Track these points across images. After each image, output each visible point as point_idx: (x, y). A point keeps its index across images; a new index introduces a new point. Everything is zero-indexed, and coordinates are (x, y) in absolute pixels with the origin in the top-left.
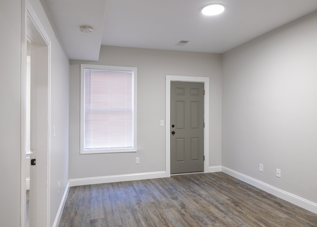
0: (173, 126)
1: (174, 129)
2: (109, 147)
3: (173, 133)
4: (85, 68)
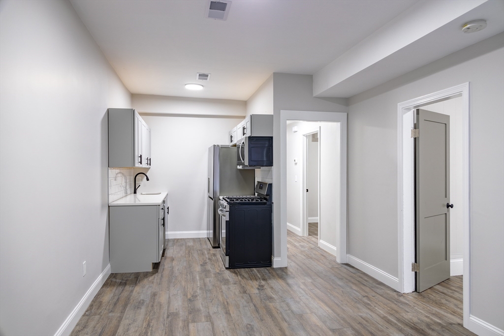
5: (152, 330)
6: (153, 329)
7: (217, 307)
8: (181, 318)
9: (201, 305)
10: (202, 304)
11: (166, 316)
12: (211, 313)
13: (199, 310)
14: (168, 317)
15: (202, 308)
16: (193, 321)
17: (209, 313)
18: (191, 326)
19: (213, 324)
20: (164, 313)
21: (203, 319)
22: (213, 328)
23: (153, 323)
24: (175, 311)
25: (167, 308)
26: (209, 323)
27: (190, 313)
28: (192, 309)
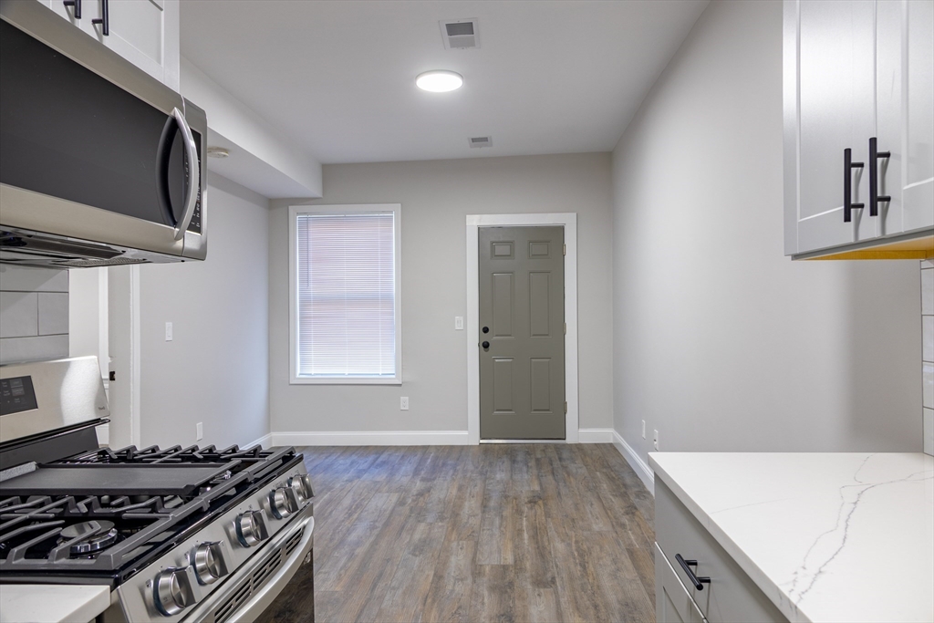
0: (486, 330)
1: (486, 337)
2: (347, 373)
3: (486, 346)
4: (298, 214)
5: (574, 558)
6: (572, 560)
7: (453, 591)
8: (528, 575)
9: (486, 600)
10: (483, 604)
11: (558, 583)
12: (469, 581)
13: (492, 589)
14: (553, 578)
15: (486, 593)
16: (505, 568)
17: (474, 582)
18: (509, 559)
19: (474, 560)
20: (563, 588)
21: (487, 569)
22: (475, 554)
23: (577, 571)
24: (542, 590)
25: (562, 600)
26: (479, 563)
27: (511, 584)
28: (506, 592)
